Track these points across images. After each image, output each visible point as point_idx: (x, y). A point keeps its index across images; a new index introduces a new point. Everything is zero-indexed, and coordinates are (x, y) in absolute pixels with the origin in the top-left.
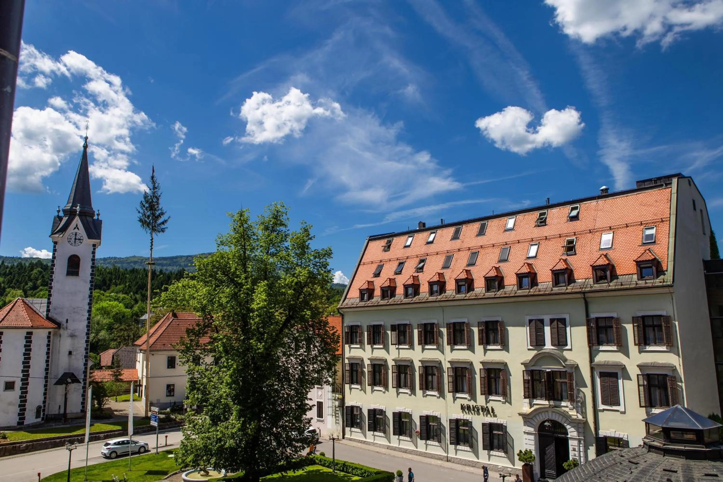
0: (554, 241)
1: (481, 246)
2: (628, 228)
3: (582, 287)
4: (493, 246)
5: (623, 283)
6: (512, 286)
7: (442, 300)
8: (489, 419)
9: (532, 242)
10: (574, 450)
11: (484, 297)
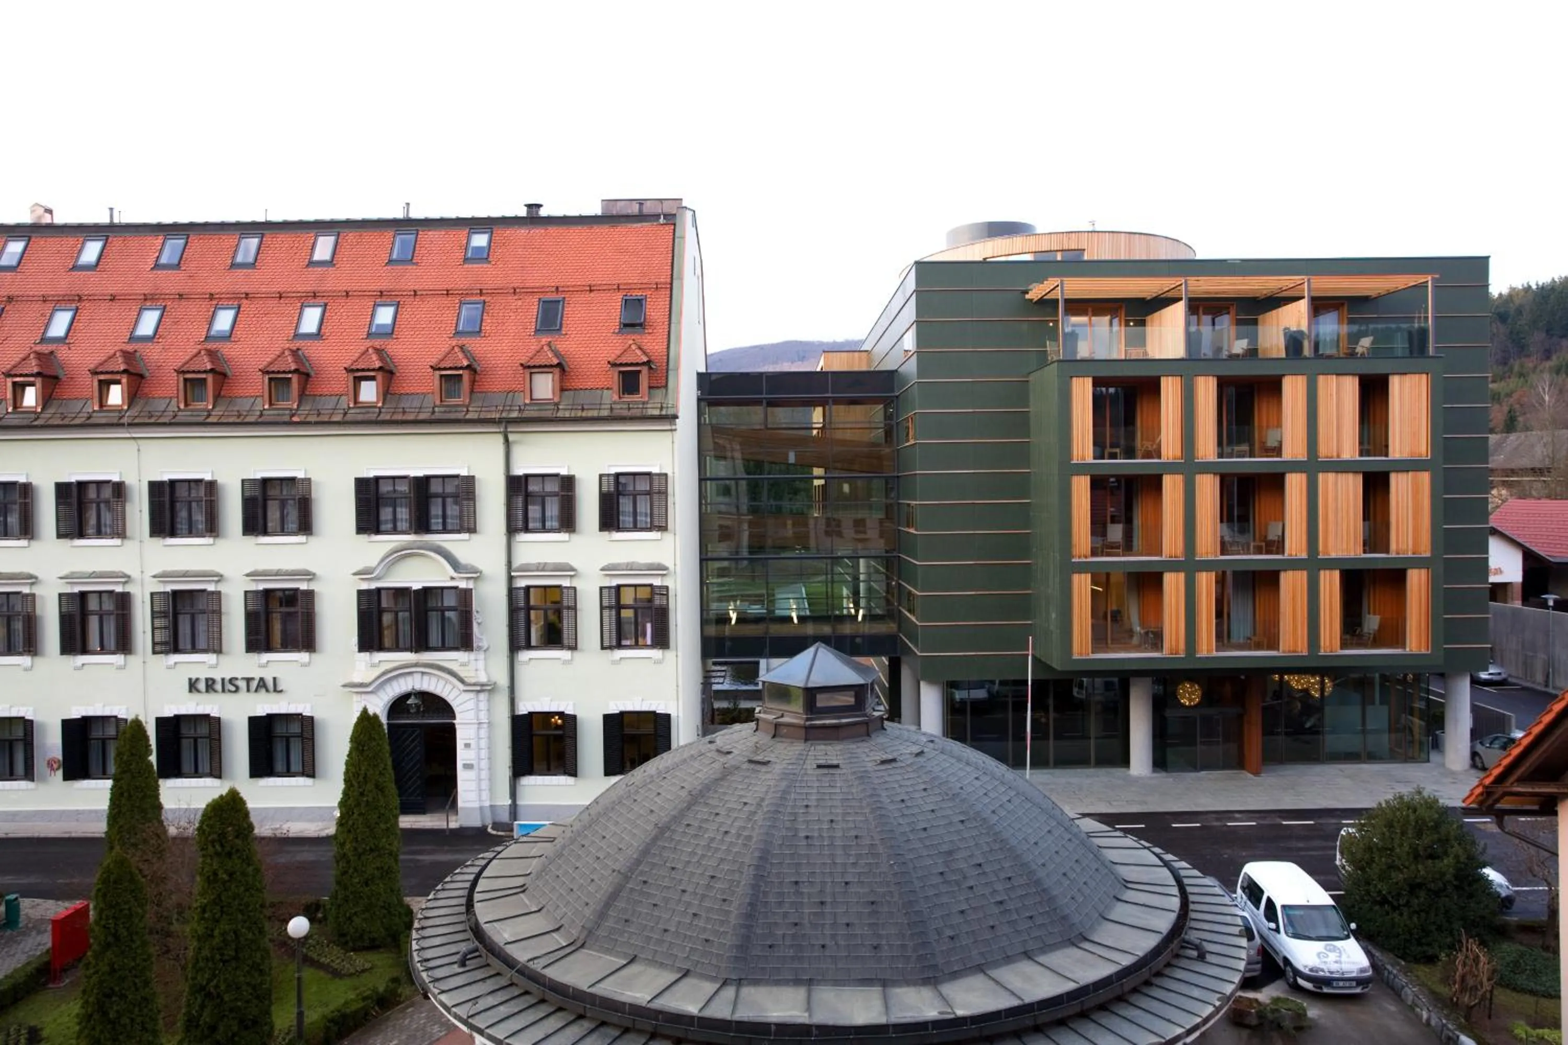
0: (432, 303)
1: (247, 294)
2: (592, 295)
3: (501, 408)
4: (280, 297)
5: (585, 407)
6: (335, 399)
7: (136, 421)
8: (265, 706)
9: (382, 297)
10: (467, 746)
11: (260, 420)
